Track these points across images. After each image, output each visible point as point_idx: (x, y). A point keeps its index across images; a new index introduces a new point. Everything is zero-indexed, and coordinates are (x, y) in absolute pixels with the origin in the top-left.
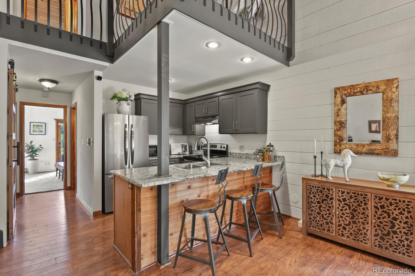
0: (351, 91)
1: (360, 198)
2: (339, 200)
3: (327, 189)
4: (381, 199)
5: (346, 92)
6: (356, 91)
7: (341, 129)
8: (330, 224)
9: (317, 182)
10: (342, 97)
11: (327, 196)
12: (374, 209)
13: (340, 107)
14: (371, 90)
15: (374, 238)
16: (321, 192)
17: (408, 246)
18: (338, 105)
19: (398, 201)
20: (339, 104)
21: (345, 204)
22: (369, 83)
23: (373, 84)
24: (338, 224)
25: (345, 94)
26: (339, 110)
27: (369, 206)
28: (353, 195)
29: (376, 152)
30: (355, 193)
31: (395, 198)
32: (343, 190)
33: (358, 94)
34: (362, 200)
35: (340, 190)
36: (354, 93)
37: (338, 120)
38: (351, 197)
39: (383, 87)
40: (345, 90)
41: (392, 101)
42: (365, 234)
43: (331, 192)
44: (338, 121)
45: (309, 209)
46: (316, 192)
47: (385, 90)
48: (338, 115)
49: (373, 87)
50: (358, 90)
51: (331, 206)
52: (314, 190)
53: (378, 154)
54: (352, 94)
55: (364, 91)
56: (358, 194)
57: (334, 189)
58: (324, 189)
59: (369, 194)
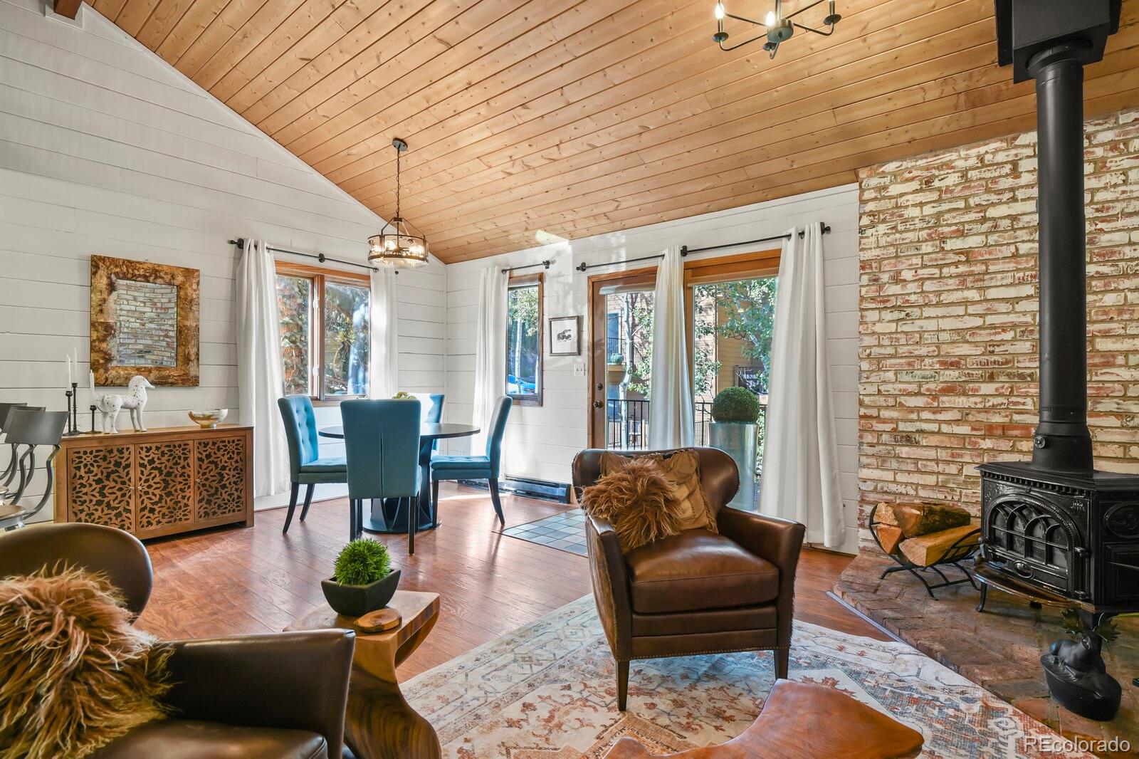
0: (128, 272)
1: (178, 452)
2: (142, 465)
3: (118, 450)
4: (206, 445)
5: (118, 270)
6: (136, 272)
7: (108, 339)
8: (124, 514)
9: (94, 441)
10: (109, 278)
11: (118, 464)
12: (197, 462)
13: (105, 296)
14: (162, 278)
15: (197, 506)
16: (105, 458)
17: (239, 497)
18: (101, 291)
19: (227, 443)
20: (104, 290)
21: (153, 468)
22: (159, 265)
23: (165, 268)
24: (140, 507)
25: (117, 274)
26: (104, 300)
27: (191, 461)
28: (166, 450)
29: (170, 380)
30: (169, 446)
31: (224, 439)
32: (148, 446)
33: (139, 279)
34: (180, 454)
35: (144, 446)
36: (134, 275)
37: (102, 320)
38: (163, 454)
39: (180, 279)
40: (116, 266)
41: (193, 303)
42: (186, 505)
43: (126, 455)
44: (101, 323)
45: (75, 501)
46: (92, 462)
47: (183, 283)
48: (101, 311)
49: (166, 274)
50: (142, 272)
51: (126, 479)
52: (89, 459)
53: (172, 384)
54: (129, 276)
55: (151, 276)
56: (175, 446)
57: (132, 447)
58: (111, 452)
59: (191, 443)
